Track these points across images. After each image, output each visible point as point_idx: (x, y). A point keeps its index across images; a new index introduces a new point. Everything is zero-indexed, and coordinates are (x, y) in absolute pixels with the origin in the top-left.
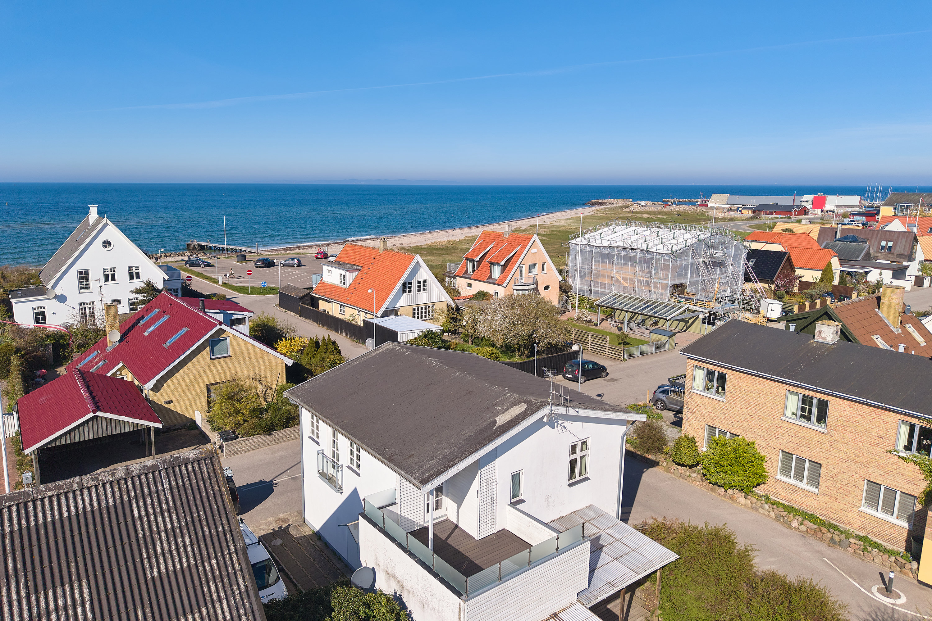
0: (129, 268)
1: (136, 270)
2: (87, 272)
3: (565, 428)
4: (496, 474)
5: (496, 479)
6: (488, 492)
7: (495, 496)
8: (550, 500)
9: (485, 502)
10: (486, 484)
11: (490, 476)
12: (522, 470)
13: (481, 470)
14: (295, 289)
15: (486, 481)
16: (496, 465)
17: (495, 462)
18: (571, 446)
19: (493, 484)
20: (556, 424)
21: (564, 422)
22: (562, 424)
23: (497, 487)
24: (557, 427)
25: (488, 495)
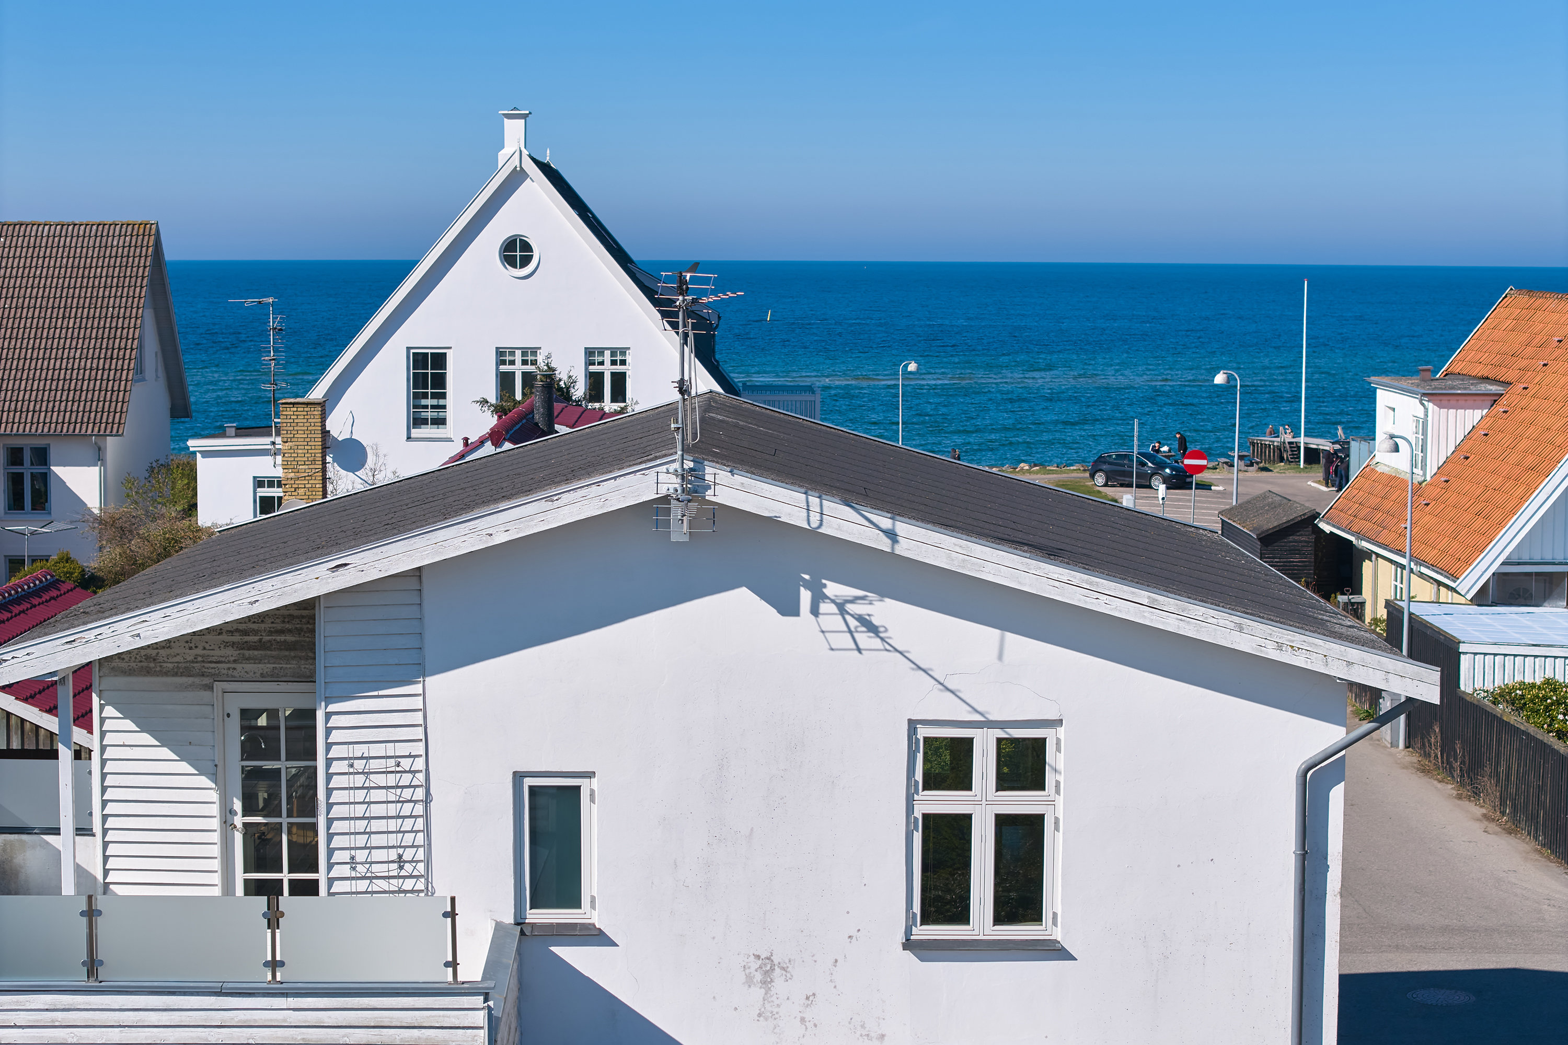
1: (614, 363)
2: (439, 360)
3: (873, 629)
4: (419, 748)
5: (421, 777)
6: (376, 825)
7: (421, 854)
8: (779, 984)
9: (360, 868)
10: (359, 780)
11: (390, 750)
12: (590, 775)
13: (332, 708)
14: (1273, 507)
15: (359, 765)
16: (418, 703)
17: (417, 689)
18: (925, 739)
19: (407, 794)
20: (805, 596)
21: (860, 593)
22: (850, 607)
23: (427, 816)
24: (815, 611)
25: (376, 840)
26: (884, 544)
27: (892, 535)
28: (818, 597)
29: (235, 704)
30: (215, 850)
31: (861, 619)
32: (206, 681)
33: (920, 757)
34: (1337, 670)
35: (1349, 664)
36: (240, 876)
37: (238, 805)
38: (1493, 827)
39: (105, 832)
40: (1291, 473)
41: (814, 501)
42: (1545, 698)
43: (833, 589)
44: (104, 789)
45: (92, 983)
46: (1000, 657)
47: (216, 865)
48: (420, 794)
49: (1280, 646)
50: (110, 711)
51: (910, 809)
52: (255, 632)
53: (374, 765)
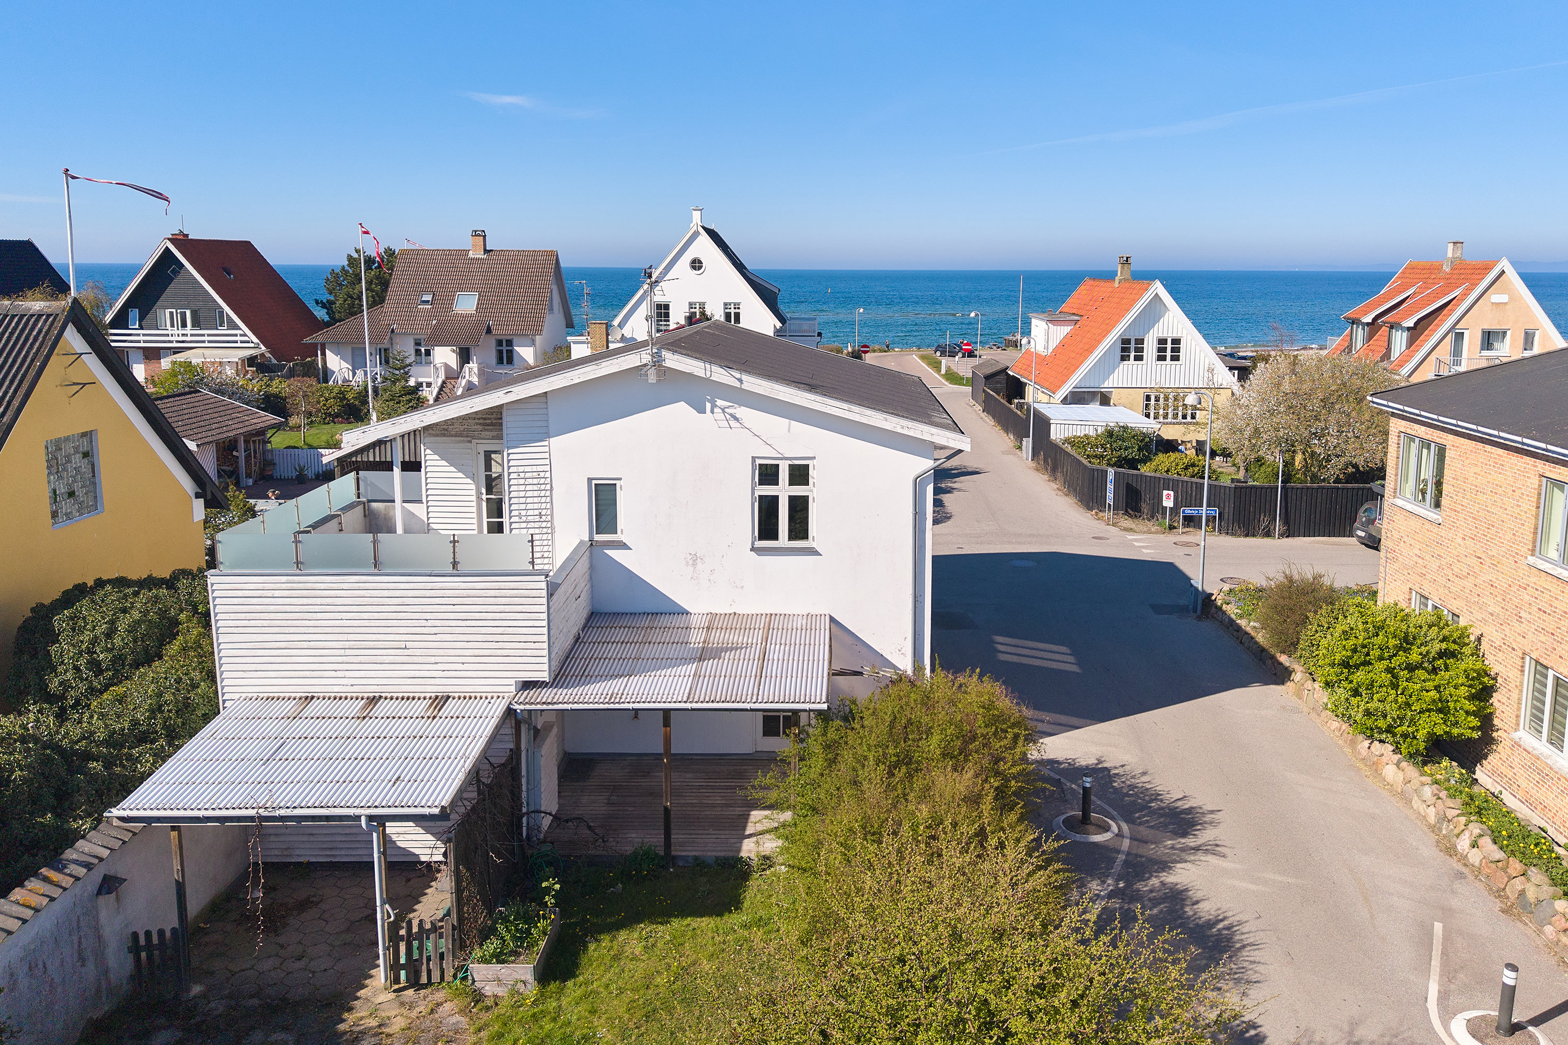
0: (725, 304)
1: (735, 308)
2: (667, 307)
3: (736, 419)
4: (548, 468)
5: (549, 480)
6: (529, 500)
7: (549, 513)
8: (699, 565)
9: (523, 518)
10: (522, 481)
11: (534, 469)
12: (620, 479)
13: (510, 451)
14: (992, 365)
15: (522, 475)
16: (547, 449)
17: (546, 443)
18: (759, 465)
19: (543, 487)
20: (708, 405)
21: (731, 404)
22: (726, 410)
23: (551, 496)
24: (712, 412)
25: (529, 506)
26: (737, 384)
27: (740, 381)
28: (714, 406)
29: (482, 448)
30: (474, 509)
31: (731, 415)
32: (469, 439)
33: (757, 472)
34: (926, 437)
35: (932, 434)
36: (485, 520)
37: (484, 491)
38: (1060, 493)
39: (427, 502)
40: (1014, 351)
41: (708, 366)
42: (1083, 442)
43: (720, 402)
44: (427, 484)
45: (376, 571)
46: (789, 431)
47: (474, 515)
48: (548, 487)
49: (903, 427)
50: (428, 451)
51: (753, 493)
52: (490, 419)
53: (528, 475)
